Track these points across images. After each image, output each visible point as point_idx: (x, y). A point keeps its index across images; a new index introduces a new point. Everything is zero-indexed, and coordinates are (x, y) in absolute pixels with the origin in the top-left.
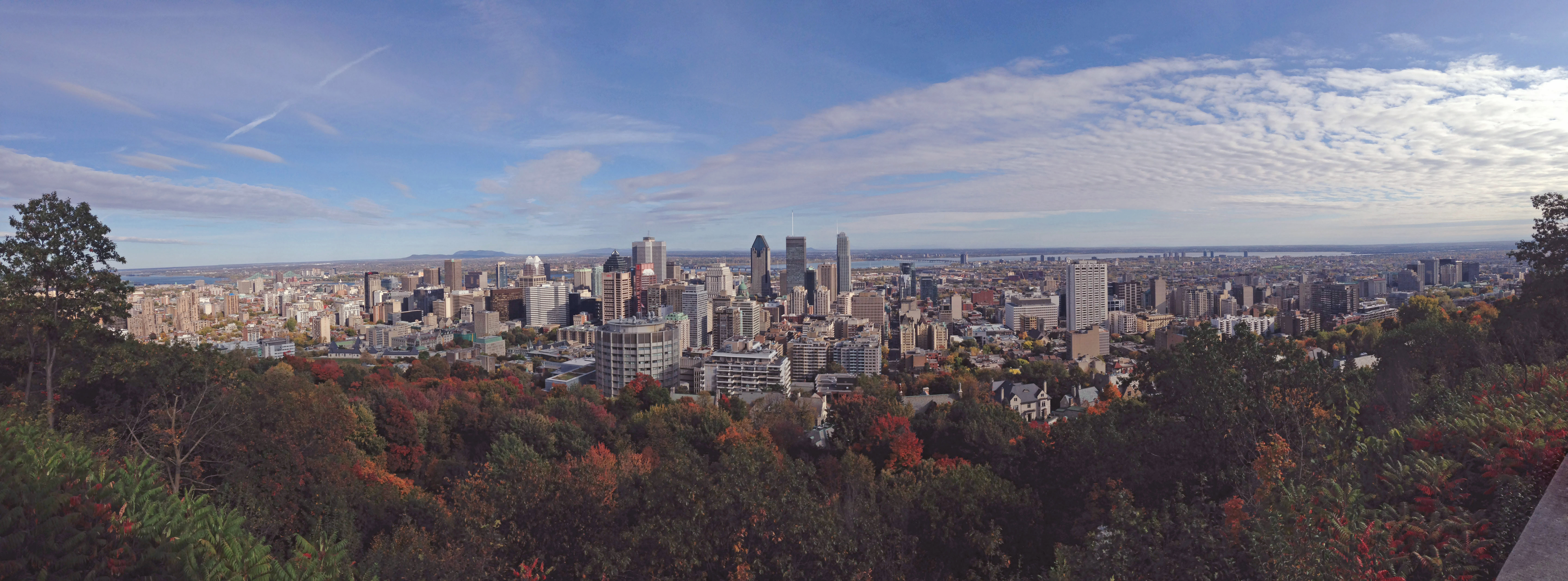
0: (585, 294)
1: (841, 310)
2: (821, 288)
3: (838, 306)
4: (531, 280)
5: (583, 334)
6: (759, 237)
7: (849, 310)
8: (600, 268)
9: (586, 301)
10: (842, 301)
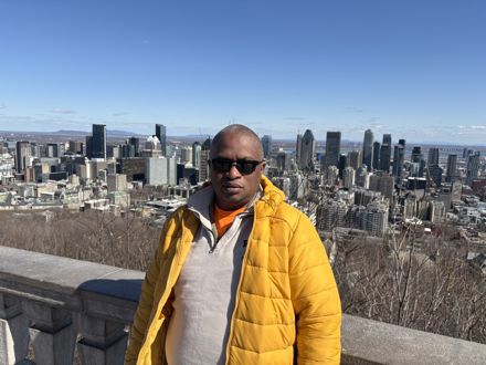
0: (189, 165)
1: (362, 185)
2: (349, 168)
3: (360, 182)
4: (151, 153)
5: (185, 192)
6: (308, 131)
7: (367, 186)
8: (199, 148)
9: (188, 170)
10: (364, 178)
